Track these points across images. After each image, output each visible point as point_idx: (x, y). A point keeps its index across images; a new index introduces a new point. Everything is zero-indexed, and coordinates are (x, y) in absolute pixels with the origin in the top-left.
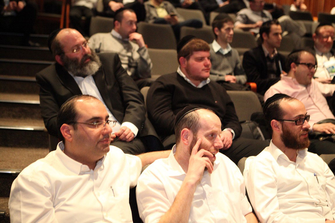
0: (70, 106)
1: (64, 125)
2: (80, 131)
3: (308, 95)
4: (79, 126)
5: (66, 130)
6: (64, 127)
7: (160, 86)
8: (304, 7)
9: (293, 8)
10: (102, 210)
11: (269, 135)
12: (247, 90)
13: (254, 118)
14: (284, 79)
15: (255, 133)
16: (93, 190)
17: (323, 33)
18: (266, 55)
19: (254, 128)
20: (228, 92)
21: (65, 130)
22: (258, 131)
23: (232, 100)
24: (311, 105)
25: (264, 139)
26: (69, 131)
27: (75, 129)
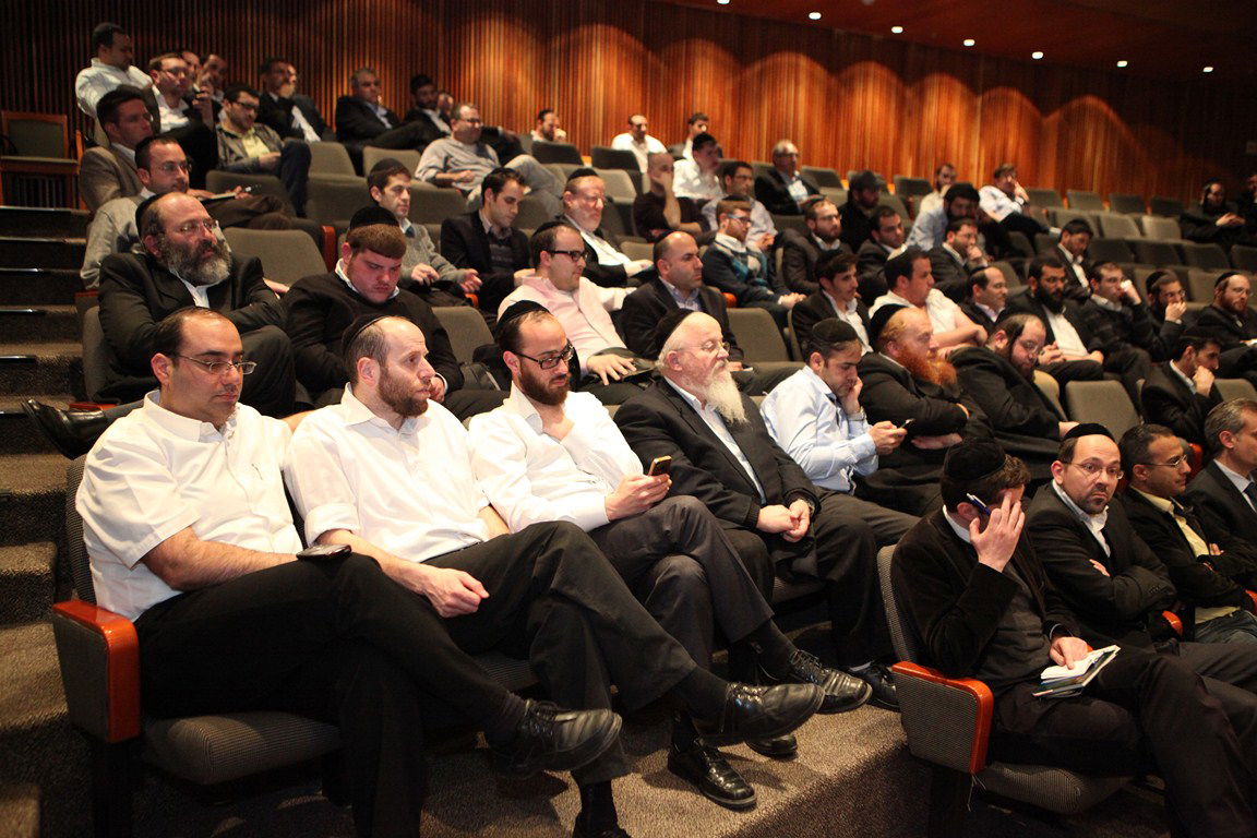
0: (174, 324)
1: (159, 354)
2: (183, 372)
3: (576, 308)
4: (182, 361)
5: (161, 366)
6: (159, 359)
7: (303, 297)
8: (560, 133)
9: (537, 137)
10: (248, 499)
11: (505, 378)
12: (464, 305)
13: (479, 355)
14: (527, 282)
15: (483, 381)
16: (228, 469)
17: (587, 189)
18: (487, 231)
19: (481, 374)
20: (435, 309)
21: (160, 364)
22: (489, 379)
23: (443, 324)
24: (582, 326)
25: (499, 389)
26: (166, 366)
27: (176, 364)
